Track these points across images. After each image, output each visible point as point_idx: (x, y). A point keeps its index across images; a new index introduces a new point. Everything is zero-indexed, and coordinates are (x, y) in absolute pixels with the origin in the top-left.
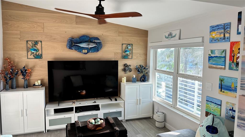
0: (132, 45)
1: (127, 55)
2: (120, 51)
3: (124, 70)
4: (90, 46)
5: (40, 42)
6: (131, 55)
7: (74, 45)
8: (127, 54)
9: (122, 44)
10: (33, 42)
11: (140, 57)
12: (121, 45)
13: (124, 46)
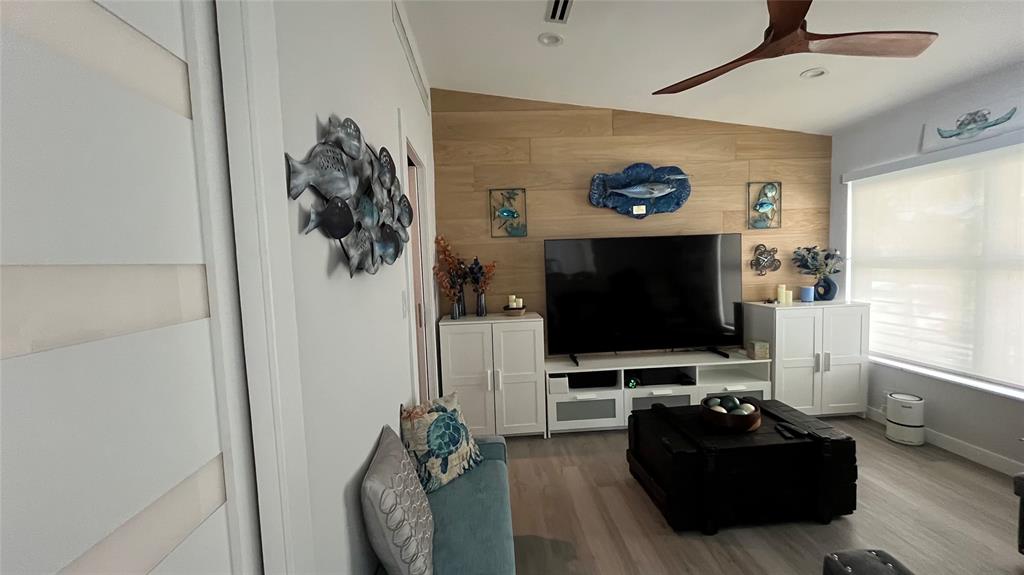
0: (780, 184)
1: (765, 217)
2: (741, 206)
3: (756, 264)
4: (657, 194)
5: (519, 192)
6: (776, 218)
7: (612, 194)
8: (766, 214)
9: (749, 184)
10: (504, 193)
11: (805, 223)
12: (743, 189)
13: (754, 190)
